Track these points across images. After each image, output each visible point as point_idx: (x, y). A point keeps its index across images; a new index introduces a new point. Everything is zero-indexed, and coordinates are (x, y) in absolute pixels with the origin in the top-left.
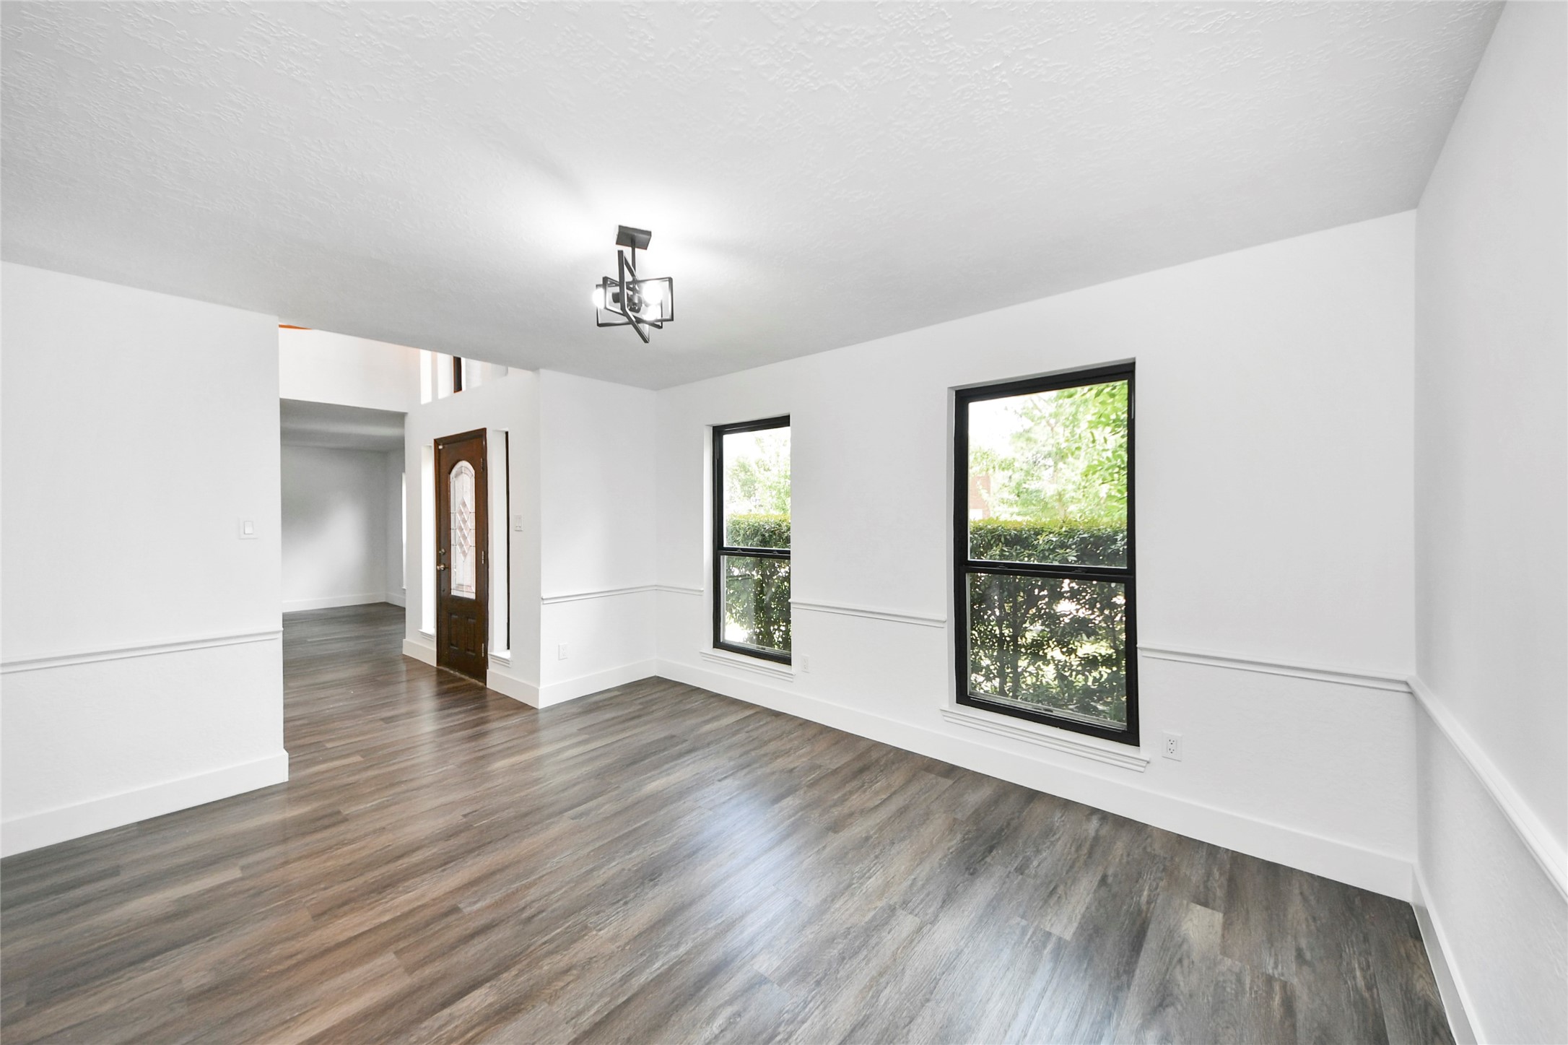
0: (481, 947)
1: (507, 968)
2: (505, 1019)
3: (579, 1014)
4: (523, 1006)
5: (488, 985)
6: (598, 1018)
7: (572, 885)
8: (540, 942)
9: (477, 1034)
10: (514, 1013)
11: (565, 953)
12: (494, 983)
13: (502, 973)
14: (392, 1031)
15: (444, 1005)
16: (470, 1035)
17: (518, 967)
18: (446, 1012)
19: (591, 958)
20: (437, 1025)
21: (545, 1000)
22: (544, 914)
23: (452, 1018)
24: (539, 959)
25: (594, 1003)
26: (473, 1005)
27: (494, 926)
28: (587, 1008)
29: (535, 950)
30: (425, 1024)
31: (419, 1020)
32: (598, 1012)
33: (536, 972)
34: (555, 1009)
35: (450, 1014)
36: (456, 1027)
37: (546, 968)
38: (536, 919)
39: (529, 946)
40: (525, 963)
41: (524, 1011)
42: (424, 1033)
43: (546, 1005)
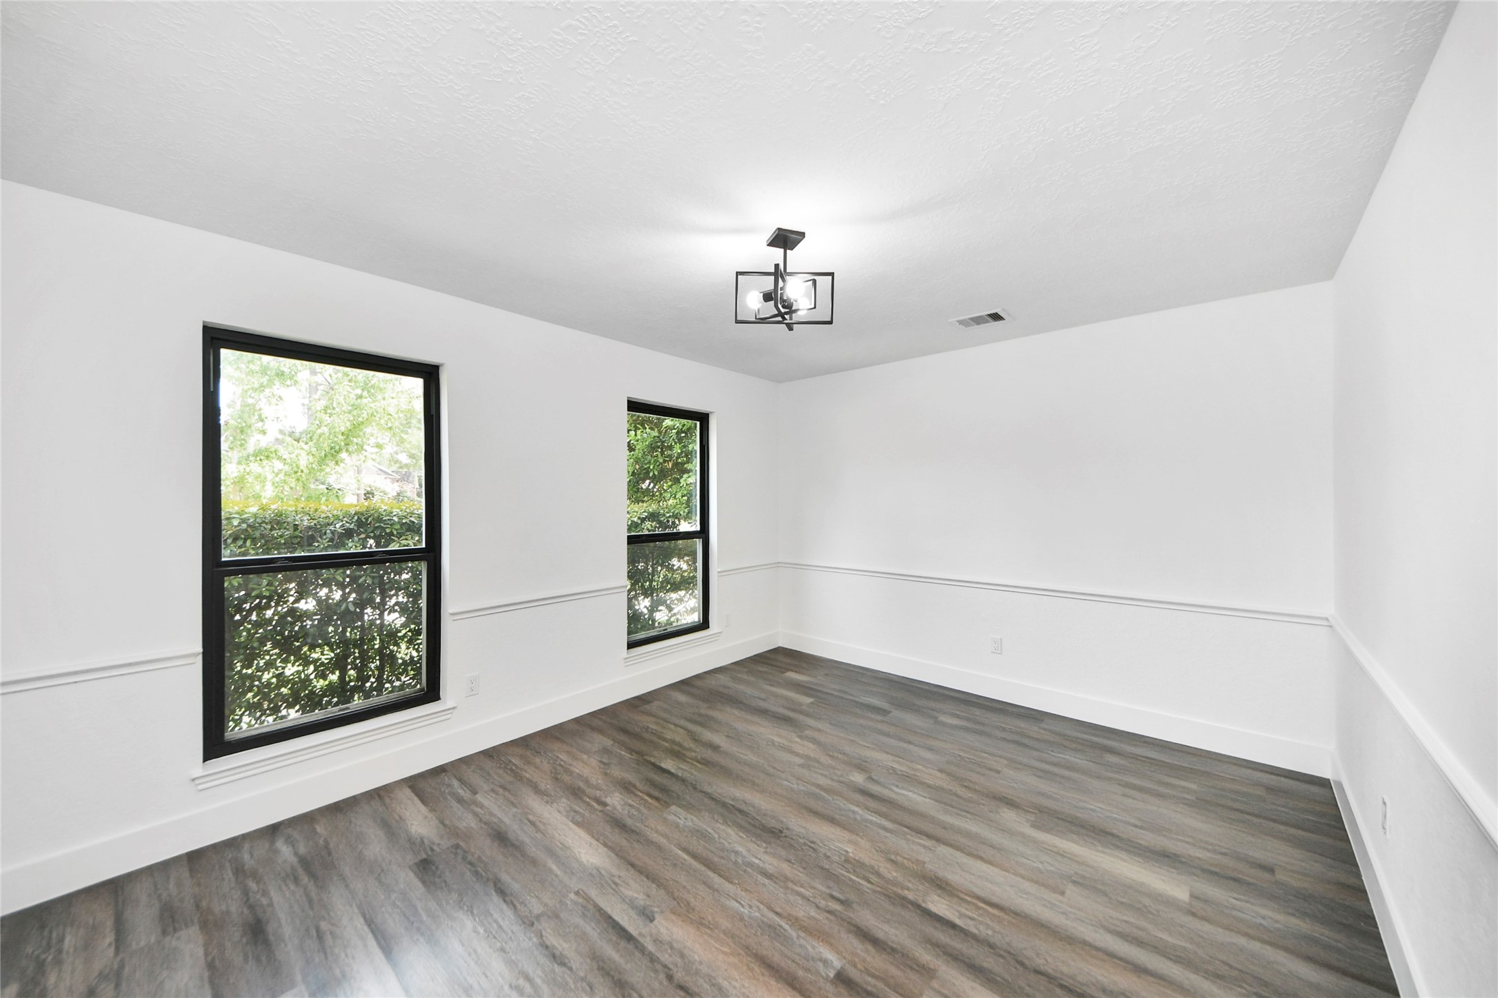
0: (886, 927)
1: (904, 898)
2: (947, 883)
3: (925, 847)
4: (933, 877)
5: (923, 905)
6: (924, 838)
7: (790, 884)
8: (869, 885)
9: (966, 894)
10: (940, 880)
11: (877, 867)
12: (921, 902)
13: (910, 900)
14: (991, 951)
15: (953, 926)
16: (968, 899)
17: (899, 891)
18: (958, 922)
19: (877, 851)
20: (971, 923)
21: (923, 867)
22: (835, 893)
23: (962, 915)
24: (888, 881)
25: (914, 842)
26: (946, 907)
27: (858, 928)
28: (920, 845)
29: (879, 887)
30: (975, 931)
31: (975, 938)
32: (922, 840)
33: (900, 879)
34: (927, 859)
35: (959, 918)
36: (967, 909)
37: (895, 874)
38: (841, 897)
39: (875, 891)
40: (895, 889)
41: (936, 875)
42: (982, 928)
43: (926, 865)
